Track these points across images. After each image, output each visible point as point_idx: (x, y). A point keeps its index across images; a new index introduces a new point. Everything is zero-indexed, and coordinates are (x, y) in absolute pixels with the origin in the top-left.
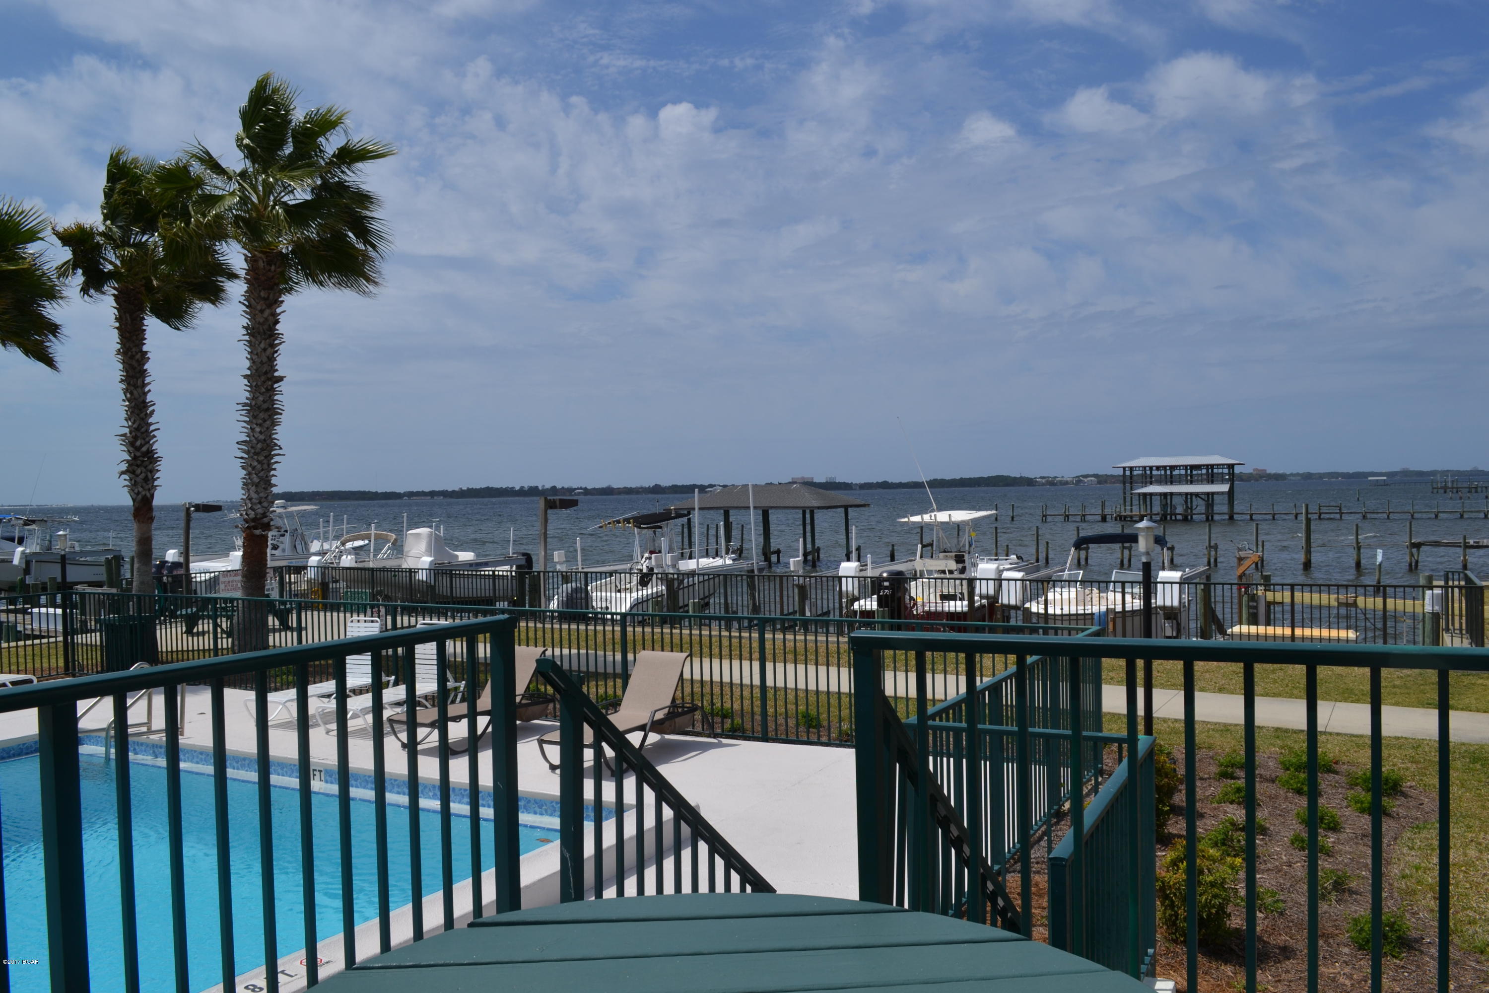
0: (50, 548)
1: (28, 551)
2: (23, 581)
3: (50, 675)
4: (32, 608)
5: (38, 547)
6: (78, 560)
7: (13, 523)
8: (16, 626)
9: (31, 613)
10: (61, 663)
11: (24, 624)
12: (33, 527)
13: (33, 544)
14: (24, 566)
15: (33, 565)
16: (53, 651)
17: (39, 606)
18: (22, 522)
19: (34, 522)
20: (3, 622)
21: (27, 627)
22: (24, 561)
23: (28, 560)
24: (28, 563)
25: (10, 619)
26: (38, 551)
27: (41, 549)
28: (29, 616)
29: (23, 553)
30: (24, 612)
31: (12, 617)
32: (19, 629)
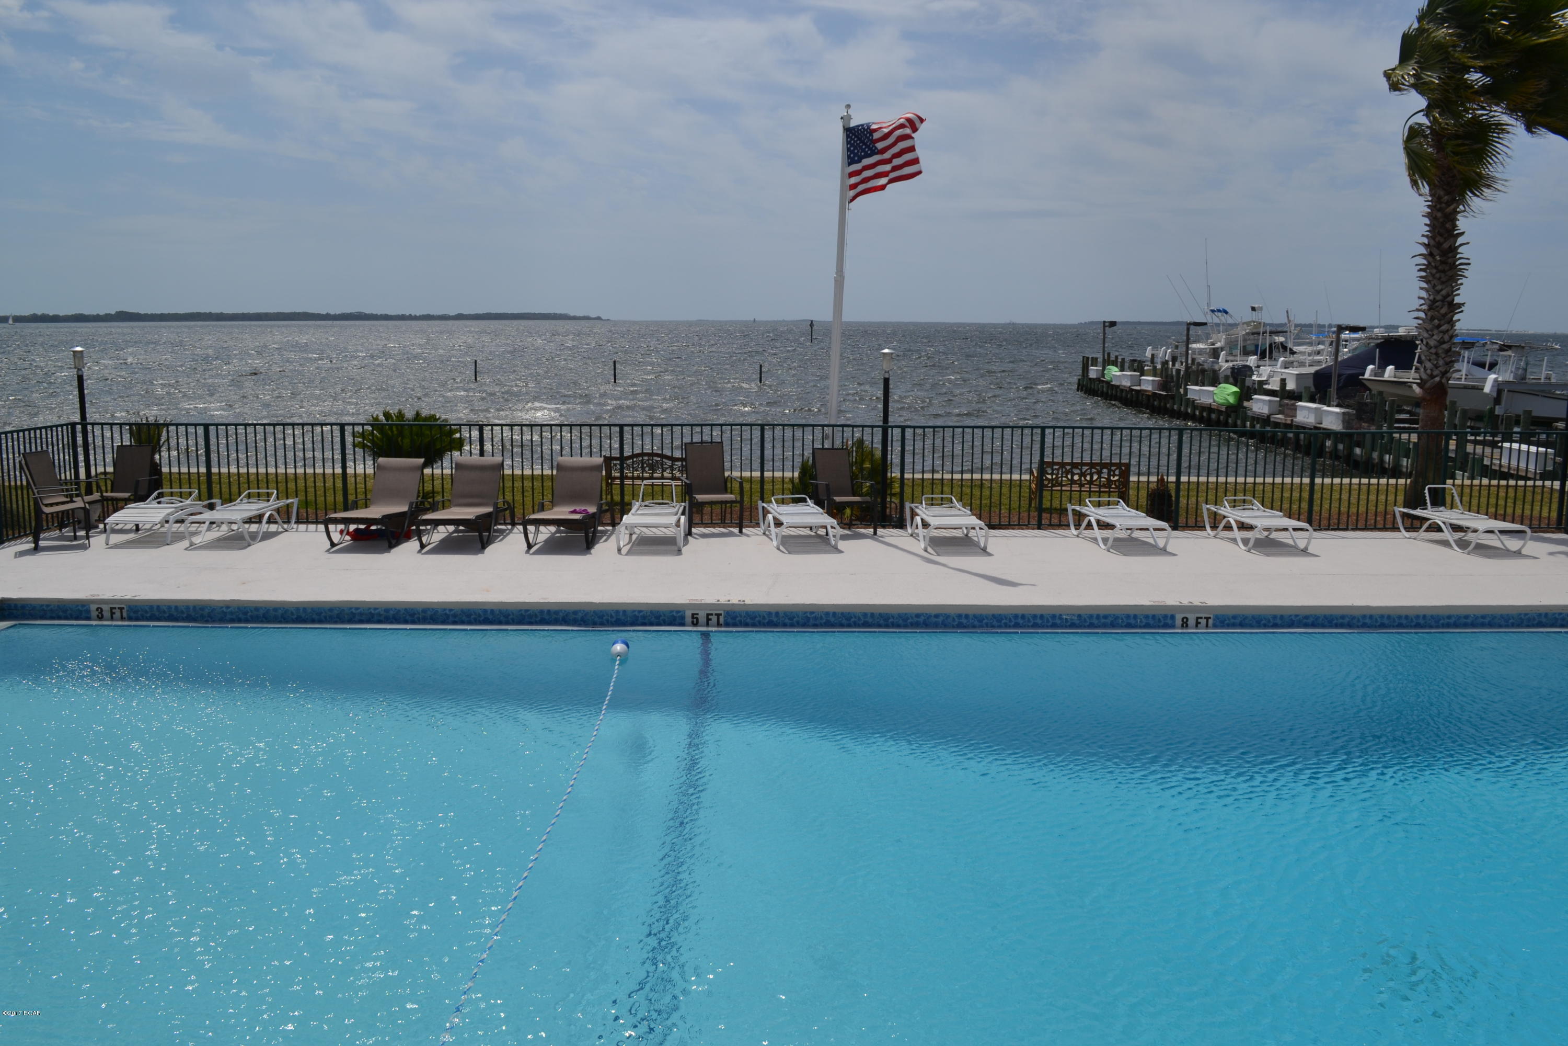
0: (1524, 378)
1: (1500, 379)
2: (1492, 411)
3: (1540, 527)
4: (1502, 442)
5: (1512, 375)
6: (1553, 393)
7: (1487, 347)
8: (1483, 460)
9: (1501, 448)
10: (1554, 515)
11: (1492, 458)
12: (1509, 353)
13: (1506, 371)
14: (1495, 395)
15: (1505, 395)
16: (1538, 497)
17: (1512, 441)
18: (1497, 347)
19: (1510, 347)
20: (1469, 453)
21: (1494, 461)
22: (1495, 389)
23: (1500, 388)
24: (1499, 392)
25: (1477, 451)
26: (1511, 379)
27: (1514, 378)
28: (1499, 450)
29: (1496, 380)
30: (1494, 445)
31: (1479, 449)
32: (1485, 463)
